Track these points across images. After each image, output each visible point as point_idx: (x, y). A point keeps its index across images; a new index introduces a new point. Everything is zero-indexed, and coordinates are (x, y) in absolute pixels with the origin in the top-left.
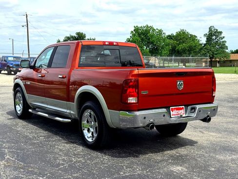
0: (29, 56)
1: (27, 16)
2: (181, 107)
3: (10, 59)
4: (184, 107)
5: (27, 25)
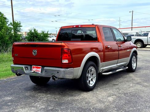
4: (41, 67)
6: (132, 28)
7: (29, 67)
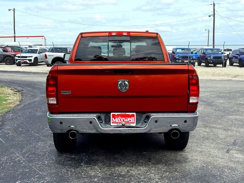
0: (214, 47)
1: (214, 5)
2: (130, 114)
3: (178, 51)
4: (135, 114)
5: (214, 14)
6: (15, 37)
7: (103, 117)
